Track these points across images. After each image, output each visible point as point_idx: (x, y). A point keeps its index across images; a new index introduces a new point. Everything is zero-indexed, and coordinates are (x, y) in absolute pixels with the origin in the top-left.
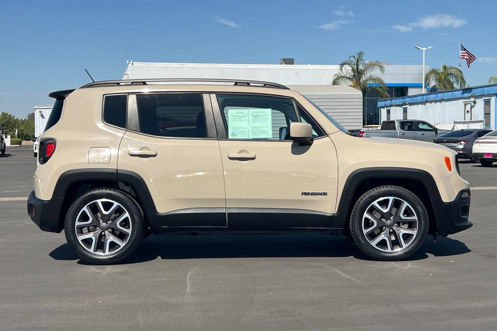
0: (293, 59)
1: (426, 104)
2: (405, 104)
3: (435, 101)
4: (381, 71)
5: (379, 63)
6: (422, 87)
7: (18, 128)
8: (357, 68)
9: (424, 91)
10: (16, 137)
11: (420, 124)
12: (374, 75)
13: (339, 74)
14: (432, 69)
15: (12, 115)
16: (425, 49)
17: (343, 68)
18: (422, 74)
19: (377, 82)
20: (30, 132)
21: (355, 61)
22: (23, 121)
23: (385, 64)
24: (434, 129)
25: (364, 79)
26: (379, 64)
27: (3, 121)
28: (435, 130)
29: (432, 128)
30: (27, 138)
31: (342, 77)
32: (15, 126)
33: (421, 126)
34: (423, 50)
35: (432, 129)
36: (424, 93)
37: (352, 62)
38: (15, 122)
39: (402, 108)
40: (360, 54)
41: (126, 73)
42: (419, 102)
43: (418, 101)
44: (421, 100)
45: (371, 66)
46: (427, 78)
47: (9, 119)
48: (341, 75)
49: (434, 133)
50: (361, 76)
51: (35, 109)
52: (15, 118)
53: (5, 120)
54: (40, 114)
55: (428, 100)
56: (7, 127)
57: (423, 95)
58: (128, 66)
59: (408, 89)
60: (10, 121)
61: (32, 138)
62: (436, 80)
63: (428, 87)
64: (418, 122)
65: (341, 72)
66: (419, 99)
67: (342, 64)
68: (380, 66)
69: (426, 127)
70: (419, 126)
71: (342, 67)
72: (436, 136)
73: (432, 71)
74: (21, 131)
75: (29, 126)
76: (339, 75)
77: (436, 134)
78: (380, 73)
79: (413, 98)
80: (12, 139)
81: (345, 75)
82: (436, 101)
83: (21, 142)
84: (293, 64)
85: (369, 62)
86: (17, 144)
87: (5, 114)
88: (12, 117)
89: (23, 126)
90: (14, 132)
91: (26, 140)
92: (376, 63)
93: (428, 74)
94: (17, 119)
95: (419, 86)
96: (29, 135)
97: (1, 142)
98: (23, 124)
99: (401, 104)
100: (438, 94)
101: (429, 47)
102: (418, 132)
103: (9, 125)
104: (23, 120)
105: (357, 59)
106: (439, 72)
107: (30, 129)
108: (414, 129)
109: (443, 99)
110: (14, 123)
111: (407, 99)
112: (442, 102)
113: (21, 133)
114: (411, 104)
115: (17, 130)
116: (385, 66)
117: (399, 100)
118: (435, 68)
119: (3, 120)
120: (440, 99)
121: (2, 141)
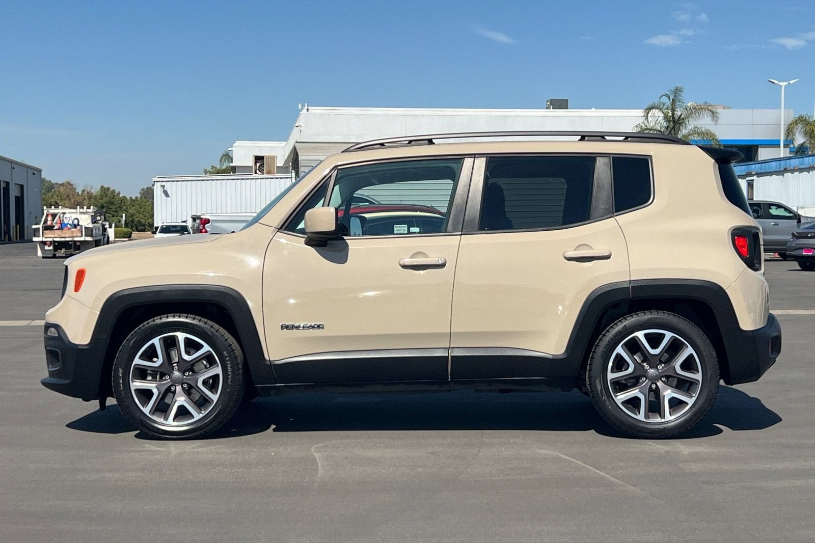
0: (567, 100)
1: (785, 174)
2: (750, 174)
3: (799, 169)
4: (713, 120)
5: (710, 105)
6: (779, 146)
7: (126, 211)
8: (673, 114)
9: (783, 152)
10: (123, 225)
11: (772, 207)
12: (702, 126)
13: (643, 125)
14: (798, 117)
15: (117, 192)
16: (786, 83)
17: (650, 115)
18: (780, 124)
19: (706, 138)
20: (145, 219)
21: (668, 103)
22: (134, 201)
23: (720, 108)
24: (795, 215)
25: (684, 133)
26: (710, 108)
27: (102, 201)
28: (797, 218)
29: (791, 215)
30: (139, 228)
31: (648, 129)
32: (120, 208)
33: (774, 211)
34: (781, 86)
35: (791, 217)
36: (782, 156)
37: (664, 105)
38: (121, 202)
39: (745, 181)
40: (677, 91)
41: (297, 125)
42: (774, 171)
43: (771, 170)
44: (777, 168)
45: (696, 110)
46: (789, 131)
47: (112, 197)
48: (646, 126)
49: (795, 221)
50: (679, 127)
51: (154, 182)
52: (121, 196)
53: (105, 199)
54: (163, 190)
55: (787, 167)
56: (108, 209)
57: (779, 160)
58: (301, 113)
59: (758, 150)
60: (113, 200)
61: (147, 227)
62: (806, 133)
63: (792, 146)
64: (769, 204)
65: (646, 122)
66: (773, 166)
67: (647, 109)
68: (711, 111)
69: (781, 212)
70: (770, 210)
71: (648, 113)
72: (799, 227)
73: (799, 118)
74: (130, 216)
75: (142, 209)
76: (644, 127)
77: (799, 224)
78: (711, 122)
79: (764, 164)
80: (117, 228)
81: (652, 127)
82: (801, 169)
83: (131, 233)
84: (567, 108)
85: (692, 104)
86: (124, 238)
87: (105, 189)
88: (116, 193)
89: (133, 208)
90: (120, 218)
91: (138, 230)
92: (705, 106)
93: (791, 124)
94: (124, 197)
95: (775, 144)
96: (143, 223)
97: (102, 235)
98: (133, 206)
99: (744, 173)
100: (805, 158)
101: (792, 80)
102: (769, 220)
103: (112, 207)
104: (134, 198)
105: (673, 100)
106: (811, 120)
107: (144, 213)
108: (762, 216)
109: (813, 167)
110: (119, 203)
111: (753, 166)
112: (811, 172)
113: (130, 219)
114: (759, 175)
115: (124, 215)
116: (720, 110)
117: (740, 167)
118: (803, 114)
119: (102, 199)
120: (807, 166)
121: (104, 233)
